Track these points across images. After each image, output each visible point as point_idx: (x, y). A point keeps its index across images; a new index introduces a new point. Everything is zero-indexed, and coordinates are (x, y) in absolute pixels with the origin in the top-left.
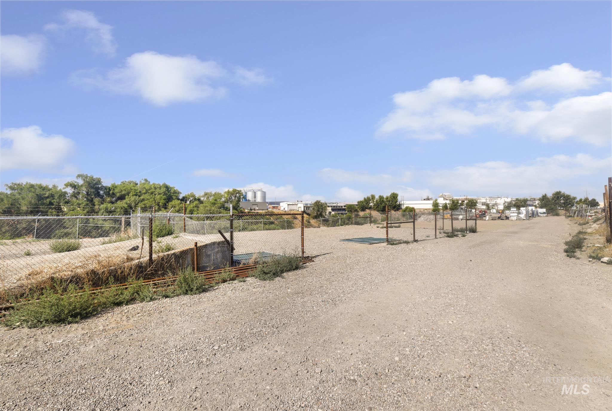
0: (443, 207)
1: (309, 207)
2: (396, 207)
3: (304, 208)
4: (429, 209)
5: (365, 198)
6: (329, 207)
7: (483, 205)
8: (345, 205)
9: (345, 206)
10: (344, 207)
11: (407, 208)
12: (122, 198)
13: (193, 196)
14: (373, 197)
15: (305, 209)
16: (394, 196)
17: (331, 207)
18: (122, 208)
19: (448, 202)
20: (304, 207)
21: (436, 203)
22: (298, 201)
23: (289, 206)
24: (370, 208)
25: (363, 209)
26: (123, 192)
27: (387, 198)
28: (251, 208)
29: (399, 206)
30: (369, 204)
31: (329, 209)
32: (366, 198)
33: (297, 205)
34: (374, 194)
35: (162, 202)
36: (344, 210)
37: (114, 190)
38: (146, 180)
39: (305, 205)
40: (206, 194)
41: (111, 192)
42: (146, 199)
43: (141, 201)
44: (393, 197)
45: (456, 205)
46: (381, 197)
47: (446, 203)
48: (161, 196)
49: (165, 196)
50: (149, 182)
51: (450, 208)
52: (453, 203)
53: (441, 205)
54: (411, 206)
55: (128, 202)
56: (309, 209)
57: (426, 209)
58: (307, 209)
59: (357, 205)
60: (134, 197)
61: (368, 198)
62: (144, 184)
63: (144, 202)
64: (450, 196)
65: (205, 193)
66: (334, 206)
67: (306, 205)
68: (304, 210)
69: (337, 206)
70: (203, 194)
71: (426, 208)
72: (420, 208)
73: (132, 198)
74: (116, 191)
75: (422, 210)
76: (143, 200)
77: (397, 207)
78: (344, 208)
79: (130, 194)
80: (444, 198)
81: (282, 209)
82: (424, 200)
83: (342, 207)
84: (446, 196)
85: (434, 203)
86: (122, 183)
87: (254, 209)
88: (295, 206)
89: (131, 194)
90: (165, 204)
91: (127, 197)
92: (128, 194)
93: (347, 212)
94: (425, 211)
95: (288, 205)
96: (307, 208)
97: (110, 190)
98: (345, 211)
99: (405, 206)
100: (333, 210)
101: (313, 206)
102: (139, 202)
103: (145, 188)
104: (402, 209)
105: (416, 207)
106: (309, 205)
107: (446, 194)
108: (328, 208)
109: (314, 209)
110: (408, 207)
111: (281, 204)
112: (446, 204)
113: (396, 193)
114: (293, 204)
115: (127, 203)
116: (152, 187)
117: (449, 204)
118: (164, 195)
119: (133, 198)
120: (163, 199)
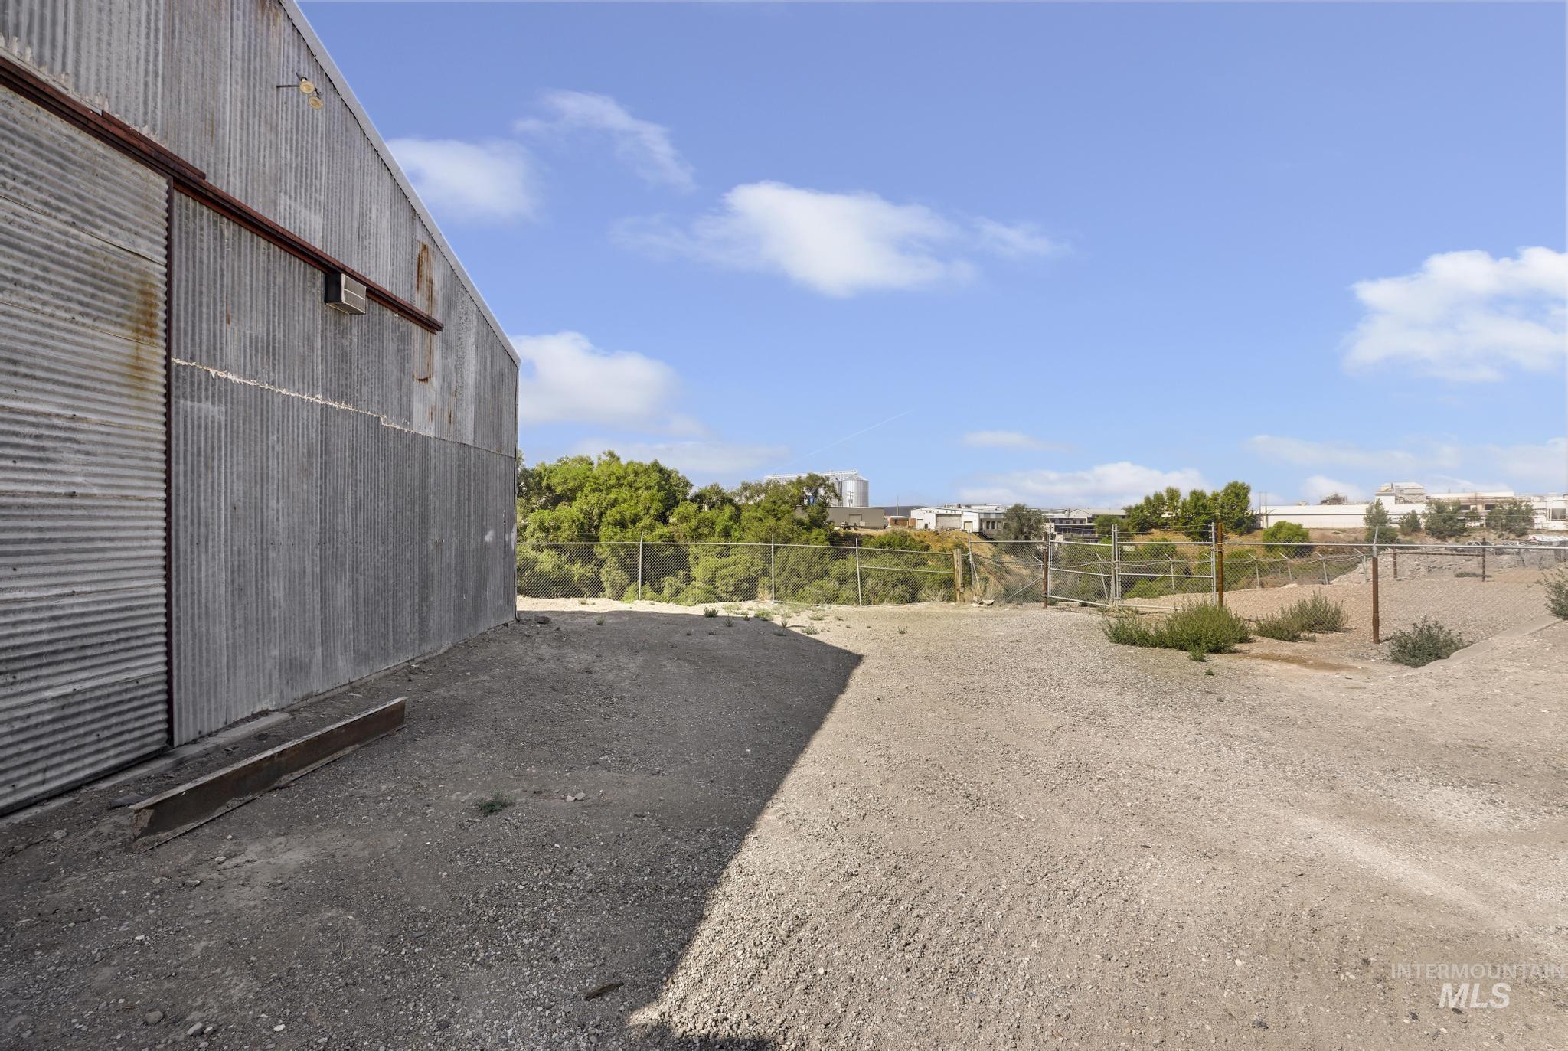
0: (1401, 524)
1: (993, 523)
2: (1244, 522)
3: (981, 525)
4: (1354, 530)
5: (1148, 499)
6: (1047, 521)
7: (1554, 518)
8: (1090, 516)
9: (1090, 520)
10: (1089, 522)
11: (1280, 526)
12: (569, 497)
13: (719, 492)
14: (1173, 494)
15: (984, 526)
16: (1238, 493)
17: (1053, 521)
18: (574, 521)
19: (1420, 508)
20: (981, 521)
21: (1378, 512)
22: (959, 506)
23: (940, 518)
24: (1164, 526)
25: (1144, 528)
26: (571, 484)
27: (1215, 498)
28: (847, 524)
29: (1254, 522)
30: (1160, 515)
31: (1049, 528)
32: (1152, 498)
33: (960, 515)
34: (1174, 485)
35: (656, 507)
36: (1090, 530)
37: (549, 478)
38: (612, 455)
39: (982, 517)
40: (746, 488)
41: (544, 483)
42: (621, 500)
43: (613, 506)
44: (1233, 495)
45: (1451, 518)
46: (1197, 496)
47: (1413, 511)
48: (654, 491)
49: (662, 493)
50: (618, 459)
51: (1428, 528)
52: (1438, 512)
53: (1395, 519)
54: (1294, 521)
55: (585, 507)
56: (993, 528)
57: (1344, 531)
58: (988, 528)
59: (1123, 517)
60: (597, 494)
61: (1159, 498)
62: (609, 464)
63: (618, 508)
64: (1419, 491)
65: (743, 484)
66: (1061, 520)
67: (987, 517)
68: (981, 529)
69: (1068, 520)
70: (739, 487)
71: (1342, 526)
72: (1323, 526)
73: (590, 496)
74: (555, 480)
75: (1330, 533)
76: (614, 503)
77: (1248, 524)
78: (1087, 524)
79: (585, 489)
80: (1396, 499)
81: (920, 526)
82: (1324, 502)
83: (1081, 521)
84: (1405, 491)
85: (1369, 511)
86: (560, 461)
87: (856, 527)
88: (956, 518)
89: (587, 488)
90: (664, 513)
91: (578, 495)
92: (581, 487)
93: (1097, 535)
94: (1341, 535)
95: (938, 515)
96: (988, 523)
97: (541, 479)
98: (1093, 532)
99: (1272, 522)
100: (1059, 530)
101: (1004, 520)
102: (607, 509)
103: (613, 473)
104: (1261, 529)
105: (1307, 523)
106: (993, 517)
107: (1402, 485)
108: (1048, 525)
109: (1006, 526)
110: (1285, 522)
111: (914, 514)
112: (1414, 515)
113: (1243, 484)
114: (949, 512)
115: (581, 510)
116: (630, 470)
117: (1424, 515)
118: (659, 491)
119: (593, 498)
120: (659, 501)
